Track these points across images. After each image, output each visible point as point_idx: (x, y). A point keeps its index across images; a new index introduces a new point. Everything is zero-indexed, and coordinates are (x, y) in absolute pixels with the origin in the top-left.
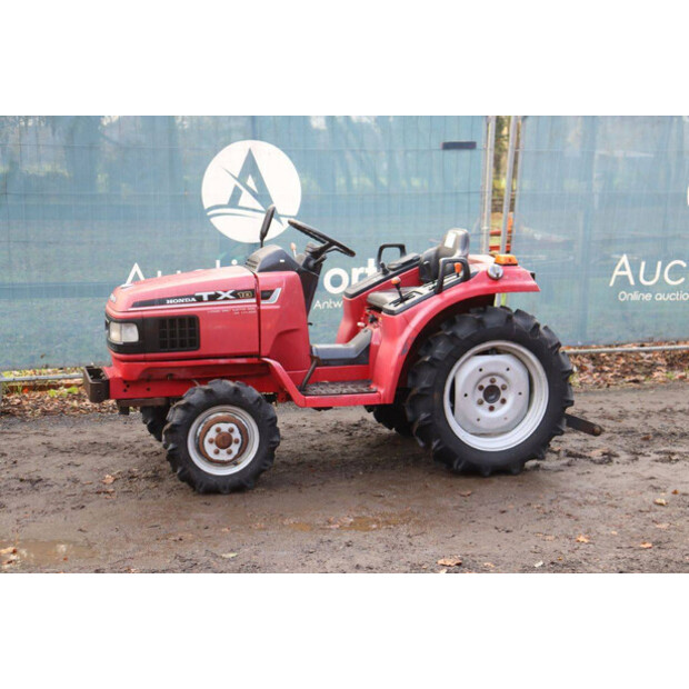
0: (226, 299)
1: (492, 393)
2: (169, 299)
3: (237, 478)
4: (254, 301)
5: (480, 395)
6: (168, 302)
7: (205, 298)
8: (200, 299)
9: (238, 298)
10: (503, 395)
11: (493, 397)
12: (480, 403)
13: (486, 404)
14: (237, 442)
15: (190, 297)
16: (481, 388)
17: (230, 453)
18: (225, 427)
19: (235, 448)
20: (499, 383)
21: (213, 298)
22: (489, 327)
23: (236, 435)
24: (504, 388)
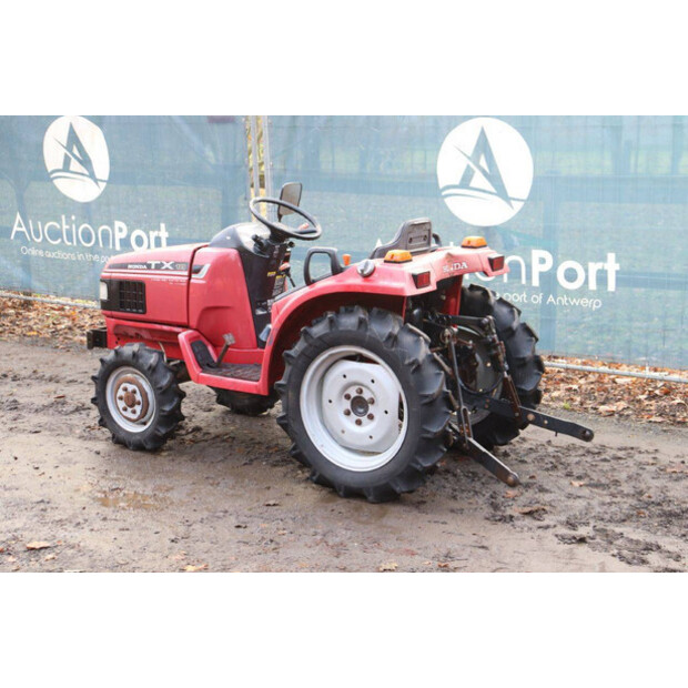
0: (167, 269)
1: (359, 405)
2: (131, 264)
3: (138, 438)
4: (186, 273)
5: (347, 405)
6: (130, 266)
7: (153, 267)
8: (149, 267)
9: (175, 269)
10: (371, 410)
11: (361, 410)
12: (348, 413)
13: (354, 417)
14: (139, 403)
15: (143, 264)
16: (348, 397)
17: (134, 412)
18: (131, 387)
19: (138, 408)
20: (366, 395)
21: (158, 267)
22: (341, 329)
23: (138, 397)
24: (372, 401)
